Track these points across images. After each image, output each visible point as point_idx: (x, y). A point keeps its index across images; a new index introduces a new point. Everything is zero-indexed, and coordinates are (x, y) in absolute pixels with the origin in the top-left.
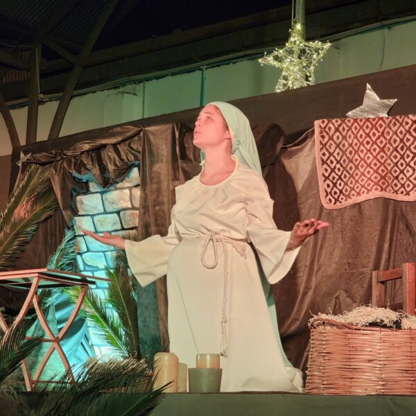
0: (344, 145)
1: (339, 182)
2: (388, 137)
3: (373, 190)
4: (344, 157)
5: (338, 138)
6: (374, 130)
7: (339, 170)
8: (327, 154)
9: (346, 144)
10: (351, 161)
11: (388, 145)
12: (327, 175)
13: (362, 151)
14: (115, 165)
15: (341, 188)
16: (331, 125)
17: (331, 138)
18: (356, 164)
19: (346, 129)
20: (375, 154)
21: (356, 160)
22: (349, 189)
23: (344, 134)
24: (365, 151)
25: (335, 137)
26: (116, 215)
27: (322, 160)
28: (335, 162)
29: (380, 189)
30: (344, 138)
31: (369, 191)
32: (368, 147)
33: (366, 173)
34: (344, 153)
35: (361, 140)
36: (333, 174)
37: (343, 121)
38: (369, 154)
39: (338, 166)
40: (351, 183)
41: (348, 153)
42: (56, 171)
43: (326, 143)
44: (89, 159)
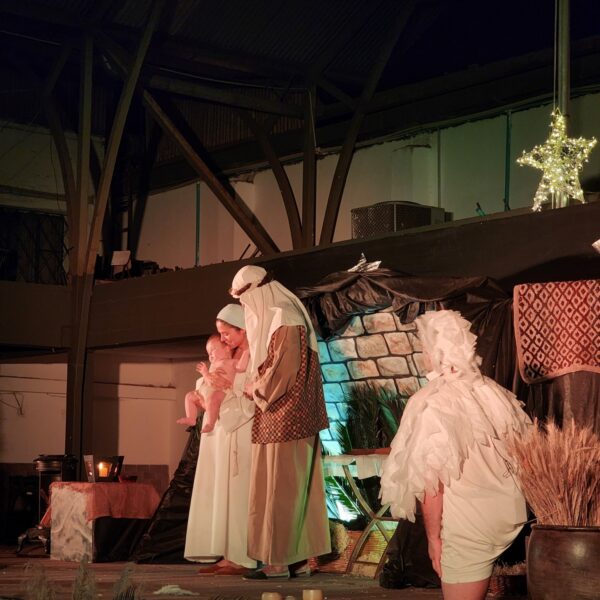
0: (544, 313)
1: (539, 354)
2: (591, 304)
3: (575, 363)
4: (545, 327)
5: (538, 305)
6: (576, 296)
7: (539, 340)
8: (527, 324)
9: (547, 312)
10: (552, 331)
11: (591, 313)
12: (526, 346)
13: (564, 320)
14: (334, 316)
15: (541, 360)
16: (530, 291)
17: (531, 306)
18: (558, 333)
19: (547, 295)
20: (577, 323)
21: (558, 329)
22: (550, 362)
23: (545, 301)
24: (567, 320)
25: (535, 305)
26: (343, 365)
27: (521, 330)
28: (535, 332)
29: (581, 361)
30: (545, 305)
31: (570, 363)
32: (570, 315)
33: (567, 344)
34: (544, 322)
35: (563, 308)
36: (533, 345)
37: (544, 287)
38: (571, 323)
39: (538, 336)
40: (553, 354)
41: (548, 322)
43: (525, 312)
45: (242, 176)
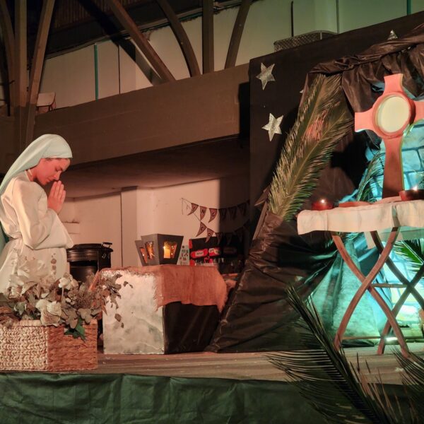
42: (350, 81)
44: (395, 62)
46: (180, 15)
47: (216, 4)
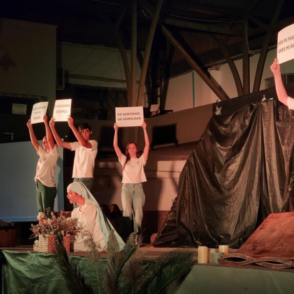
45: (214, 67)
46: (232, 58)
47: (250, 51)
